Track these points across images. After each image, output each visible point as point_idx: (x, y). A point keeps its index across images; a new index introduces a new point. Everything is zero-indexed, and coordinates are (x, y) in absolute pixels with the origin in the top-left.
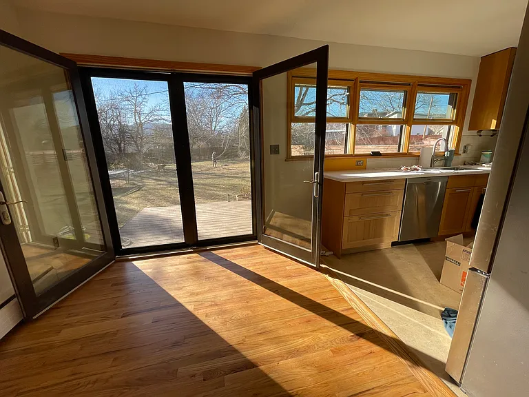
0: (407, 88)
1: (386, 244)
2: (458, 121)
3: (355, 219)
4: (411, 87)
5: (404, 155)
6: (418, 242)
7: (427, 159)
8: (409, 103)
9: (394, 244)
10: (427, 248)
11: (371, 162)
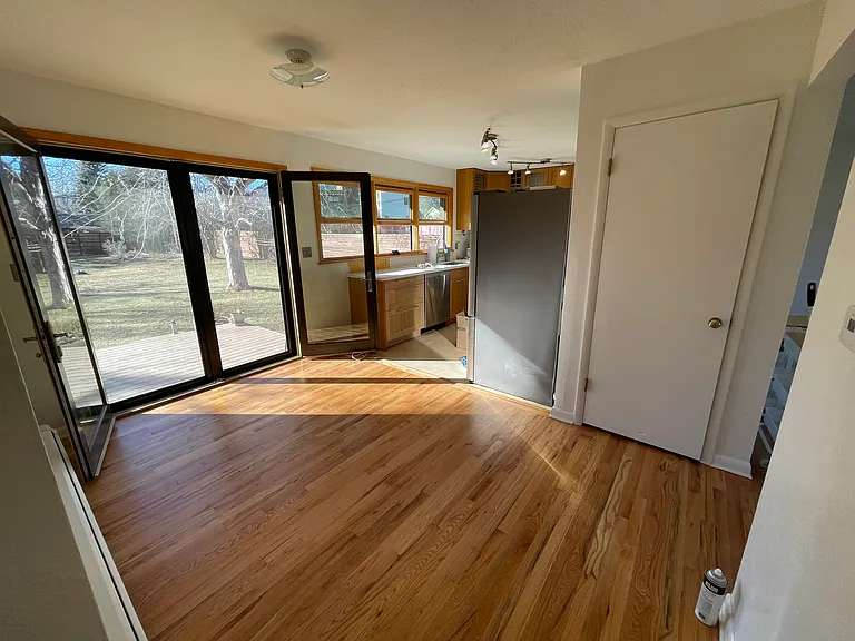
0: (411, 192)
1: (416, 334)
2: (449, 222)
3: (394, 312)
4: (414, 191)
5: (415, 253)
6: (438, 327)
7: (433, 255)
8: (413, 204)
9: (423, 331)
10: (446, 330)
11: (392, 260)
